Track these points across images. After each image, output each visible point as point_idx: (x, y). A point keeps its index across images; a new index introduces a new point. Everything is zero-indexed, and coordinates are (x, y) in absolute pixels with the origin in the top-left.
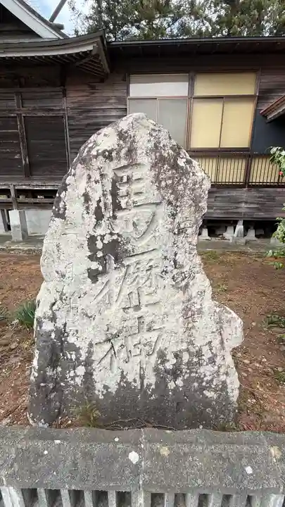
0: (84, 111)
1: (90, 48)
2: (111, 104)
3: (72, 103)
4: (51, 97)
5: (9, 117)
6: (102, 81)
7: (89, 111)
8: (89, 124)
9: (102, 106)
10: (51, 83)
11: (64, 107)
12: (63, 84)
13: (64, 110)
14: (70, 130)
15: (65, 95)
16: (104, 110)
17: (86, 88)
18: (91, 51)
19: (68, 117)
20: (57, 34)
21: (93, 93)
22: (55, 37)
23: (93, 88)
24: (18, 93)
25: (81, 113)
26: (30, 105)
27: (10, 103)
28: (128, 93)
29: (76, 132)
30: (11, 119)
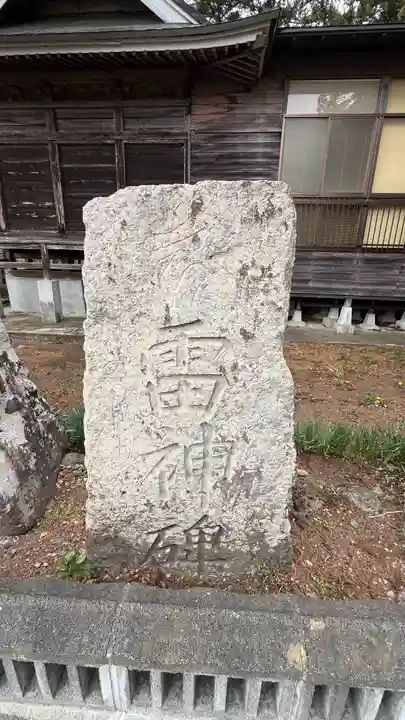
0: (217, 136)
1: (252, 38)
2: (259, 125)
3: (201, 123)
4: (168, 115)
5: (104, 145)
6: (248, 90)
7: (224, 136)
8: (221, 156)
9: (245, 128)
10: (169, 94)
11: (187, 130)
12: (188, 95)
13: (186, 134)
14: (193, 164)
15: (189, 112)
16: (247, 135)
17: (222, 100)
18: (252, 42)
19: (191, 145)
20: (188, 17)
21: (232, 109)
22: (185, 22)
23: (233, 101)
24: (119, 109)
25: (210, 140)
26: (136, 126)
27: (105, 124)
28: (284, 109)
29: (201, 168)
30: (105, 147)
